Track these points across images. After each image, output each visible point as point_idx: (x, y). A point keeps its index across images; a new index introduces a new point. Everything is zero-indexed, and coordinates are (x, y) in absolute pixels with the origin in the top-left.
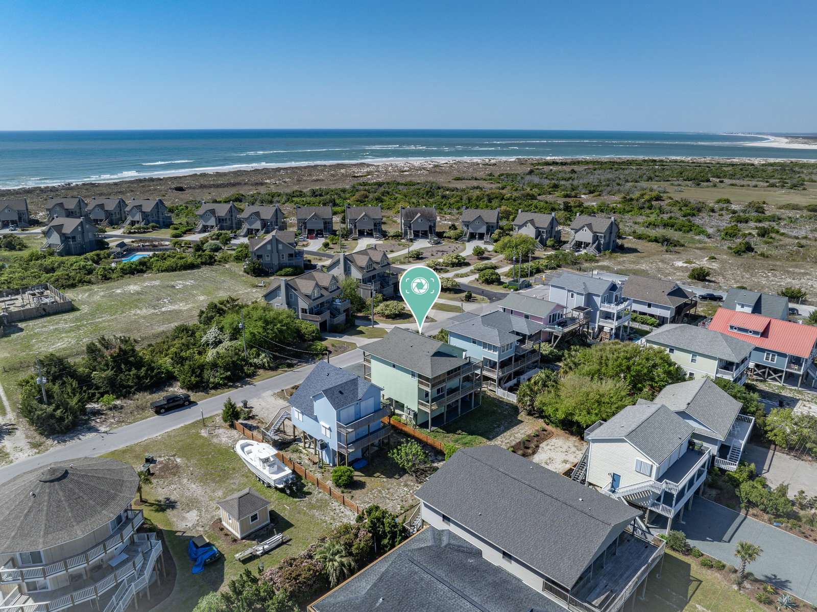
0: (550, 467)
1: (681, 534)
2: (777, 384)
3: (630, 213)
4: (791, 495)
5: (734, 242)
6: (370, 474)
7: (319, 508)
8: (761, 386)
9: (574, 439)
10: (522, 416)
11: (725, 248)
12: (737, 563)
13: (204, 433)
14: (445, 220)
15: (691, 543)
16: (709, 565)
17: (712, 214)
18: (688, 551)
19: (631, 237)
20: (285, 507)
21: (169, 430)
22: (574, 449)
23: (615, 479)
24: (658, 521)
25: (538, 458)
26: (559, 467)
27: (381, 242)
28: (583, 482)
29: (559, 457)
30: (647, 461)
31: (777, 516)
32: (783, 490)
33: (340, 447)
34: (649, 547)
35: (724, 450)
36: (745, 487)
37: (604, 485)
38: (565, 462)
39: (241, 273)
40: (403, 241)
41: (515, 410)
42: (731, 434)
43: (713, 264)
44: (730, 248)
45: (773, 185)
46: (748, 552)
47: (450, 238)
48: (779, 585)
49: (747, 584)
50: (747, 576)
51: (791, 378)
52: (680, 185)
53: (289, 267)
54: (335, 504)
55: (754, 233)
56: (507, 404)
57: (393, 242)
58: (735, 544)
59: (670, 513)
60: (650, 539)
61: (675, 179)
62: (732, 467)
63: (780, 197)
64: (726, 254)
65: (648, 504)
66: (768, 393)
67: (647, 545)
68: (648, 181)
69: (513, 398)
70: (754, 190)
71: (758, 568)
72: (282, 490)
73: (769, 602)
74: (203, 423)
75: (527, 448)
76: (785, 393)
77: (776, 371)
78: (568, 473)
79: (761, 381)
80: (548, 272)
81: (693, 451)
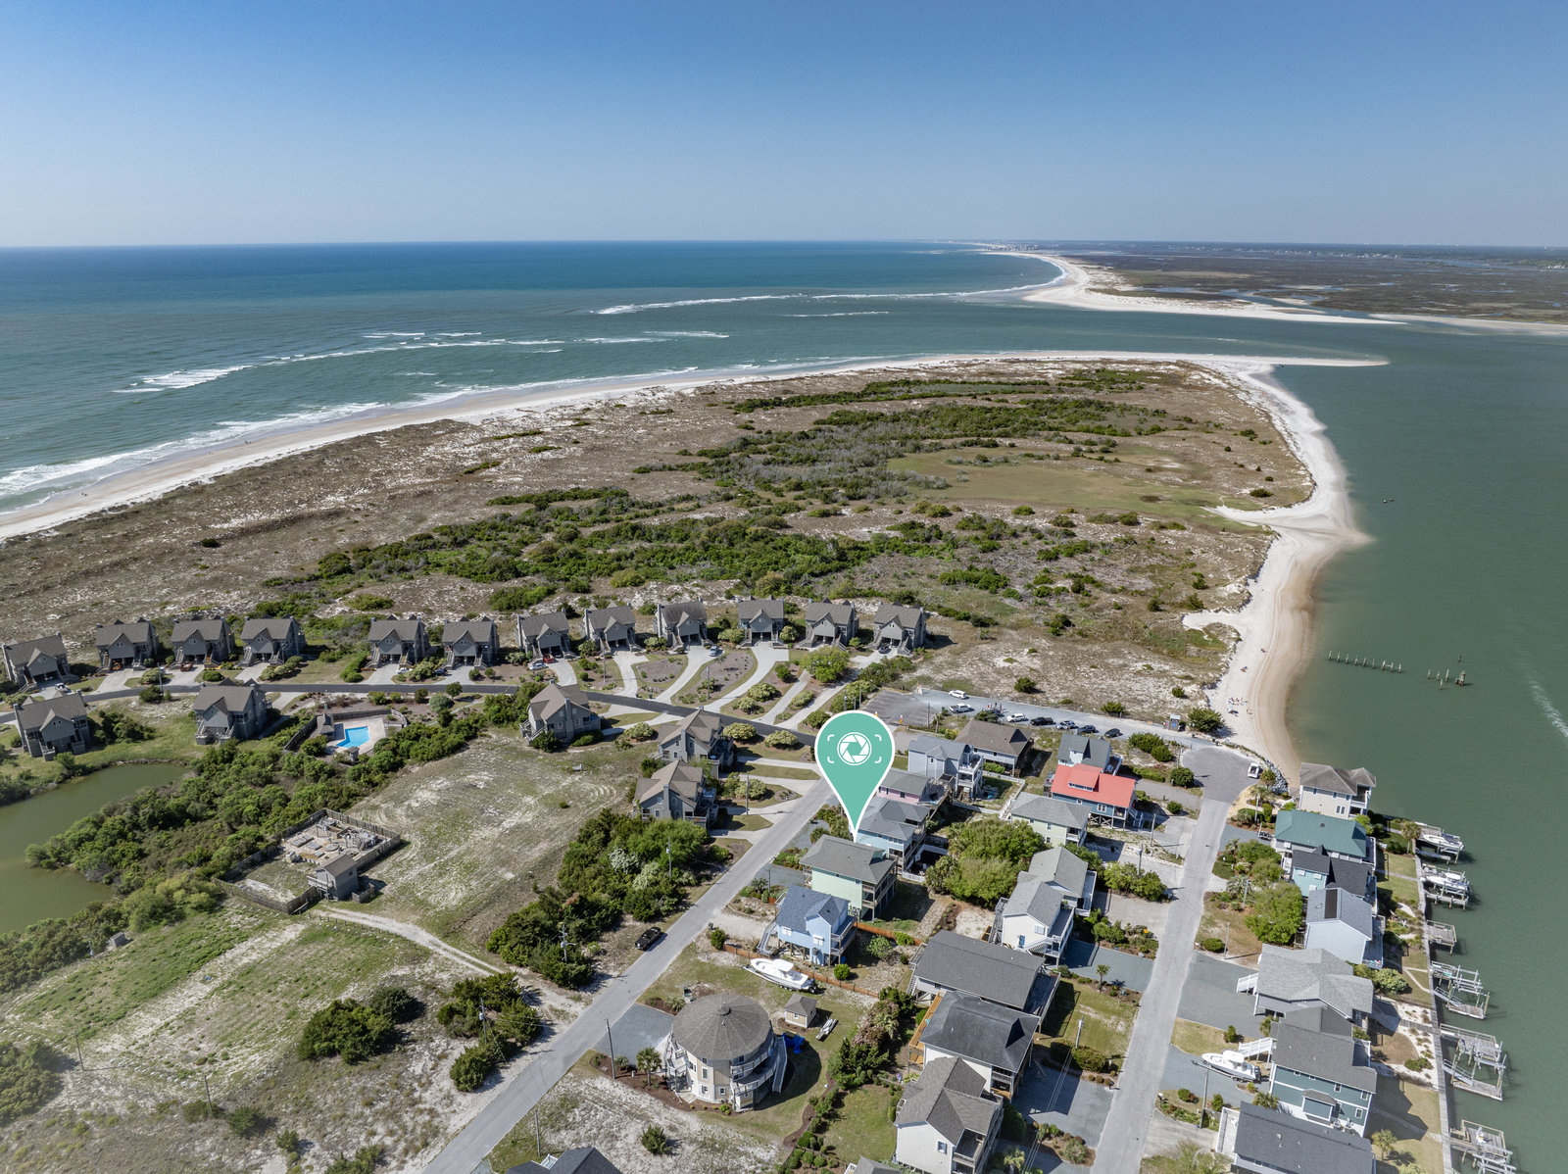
0: (971, 936)
1: (1065, 967)
2: (1109, 827)
3: (918, 552)
4: (1123, 927)
6: (855, 967)
7: (840, 997)
8: (1098, 833)
9: (977, 909)
10: (932, 895)
12: (1098, 977)
13: (702, 959)
15: (1071, 970)
16: (1083, 982)
17: (1015, 541)
18: (1071, 976)
19: (935, 613)
20: (821, 1002)
21: (670, 962)
22: (980, 918)
23: (1022, 939)
24: (1050, 961)
25: (960, 929)
26: (977, 935)
28: (998, 941)
29: (973, 926)
30: (1042, 926)
31: (1116, 943)
32: (1118, 925)
33: (832, 951)
34: (1052, 978)
35: (1081, 903)
36: (1096, 927)
37: (1015, 944)
38: (979, 929)
39: (527, 748)
40: (671, 652)
41: (924, 889)
42: (1085, 890)
43: (1035, 660)
44: (1047, 624)
46: (1103, 970)
47: (728, 641)
48: (1119, 985)
49: (1104, 988)
50: (1104, 984)
51: (1118, 823)
52: (960, 463)
53: (587, 732)
54: (848, 992)
55: (1067, 586)
56: (916, 886)
57: (659, 656)
58: (1095, 967)
59: (1057, 955)
60: (1047, 973)
61: (950, 442)
62: (1086, 914)
63: (1090, 484)
64: (1045, 636)
65: (1043, 952)
66: (1103, 839)
67: (1050, 978)
68: (915, 452)
69: (920, 879)
70: (1056, 467)
71: (1109, 978)
72: (808, 991)
73: (1116, 995)
74: (691, 950)
75: (947, 922)
76: (1116, 837)
77: (1107, 818)
78: (985, 937)
79: (1097, 826)
81: (1064, 910)
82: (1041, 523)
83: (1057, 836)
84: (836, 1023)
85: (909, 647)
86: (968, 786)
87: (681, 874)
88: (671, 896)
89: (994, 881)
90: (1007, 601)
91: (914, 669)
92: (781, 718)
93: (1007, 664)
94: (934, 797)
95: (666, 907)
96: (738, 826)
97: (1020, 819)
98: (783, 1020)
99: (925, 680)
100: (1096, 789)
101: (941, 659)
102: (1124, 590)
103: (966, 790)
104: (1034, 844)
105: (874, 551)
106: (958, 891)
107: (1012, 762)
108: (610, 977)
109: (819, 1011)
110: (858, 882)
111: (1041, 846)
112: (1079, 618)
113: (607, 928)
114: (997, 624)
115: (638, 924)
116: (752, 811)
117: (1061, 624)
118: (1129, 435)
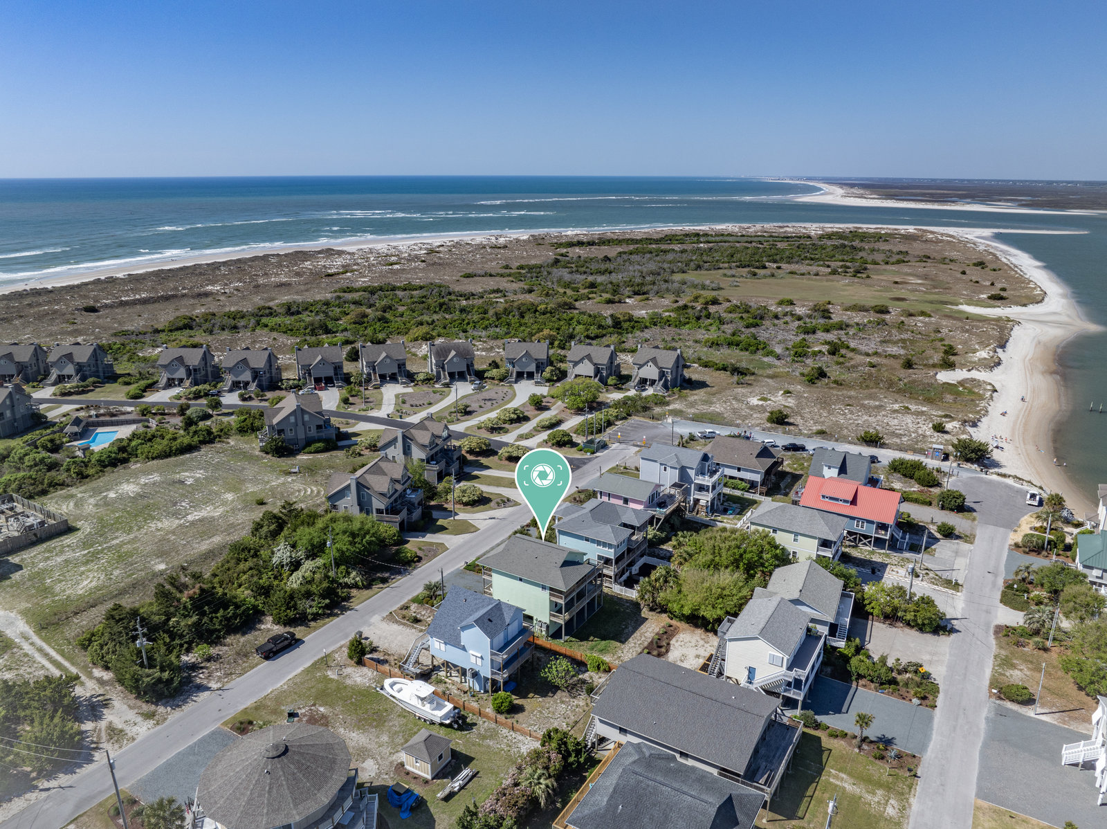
0: (686, 665)
1: (810, 713)
2: (868, 548)
3: (687, 326)
4: (890, 663)
5: (806, 365)
6: (525, 697)
7: (491, 737)
8: (855, 553)
9: (699, 632)
10: (645, 613)
11: (798, 374)
12: (856, 730)
13: (332, 674)
14: (478, 350)
15: (819, 718)
16: (834, 735)
17: (776, 322)
18: (817, 726)
19: (696, 365)
20: (459, 741)
21: (291, 676)
22: (702, 642)
23: (751, 671)
24: (790, 703)
25: (674, 655)
26: (693, 663)
27: (410, 390)
28: (720, 674)
29: (691, 653)
30: (779, 654)
31: (882, 684)
32: (883, 660)
33: (493, 673)
34: (790, 729)
35: (833, 629)
36: (854, 661)
37: (743, 678)
38: (698, 656)
39: (257, 453)
40: (437, 386)
41: (636, 606)
42: (839, 614)
43: (789, 400)
44: (802, 375)
45: (834, 272)
46: (864, 721)
47: (493, 379)
48: (887, 742)
49: (865, 746)
50: (864, 740)
51: (879, 543)
52: (734, 276)
53: (319, 441)
54: (505, 731)
55: (824, 350)
56: (627, 601)
57: (425, 388)
58: (852, 715)
59: (799, 696)
60: (785, 720)
61: (726, 265)
62: (841, 644)
63: (844, 290)
64: (800, 383)
65: (780, 690)
66: (860, 560)
67: (788, 728)
68: (696, 270)
69: (632, 594)
70: (816, 280)
71: (872, 732)
72: (449, 726)
73: (882, 758)
74: (325, 662)
75: (659, 647)
76: (876, 558)
77: (866, 537)
78: (704, 668)
79: (853, 547)
80: (619, 423)
81: (811, 636)
82: (799, 310)
83: (806, 549)
84: (474, 776)
85: (665, 386)
86: (705, 499)
87: (348, 573)
88: (323, 596)
89: (721, 596)
90: (766, 359)
91: (668, 404)
92: (521, 437)
93: (761, 403)
94: (662, 505)
95: (314, 610)
96: (442, 529)
97: (761, 529)
98: (402, 765)
99: (676, 413)
100: (854, 502)
101: (696, 397)
102: (876, 354)
103: (702, 502)
104: (776, 557)
105: (648, 324)
106: (675, 607)
107: (757, 478)
108: (208, 689)
109: (454, 754)
110: (544, 588)
111: (784, 559)
112: (834, 372)
113: (232, 630)
114: (753, 374)
115: (276, 627)
116: (462, 516)
117: (816, 375)
118: (878, 264)
